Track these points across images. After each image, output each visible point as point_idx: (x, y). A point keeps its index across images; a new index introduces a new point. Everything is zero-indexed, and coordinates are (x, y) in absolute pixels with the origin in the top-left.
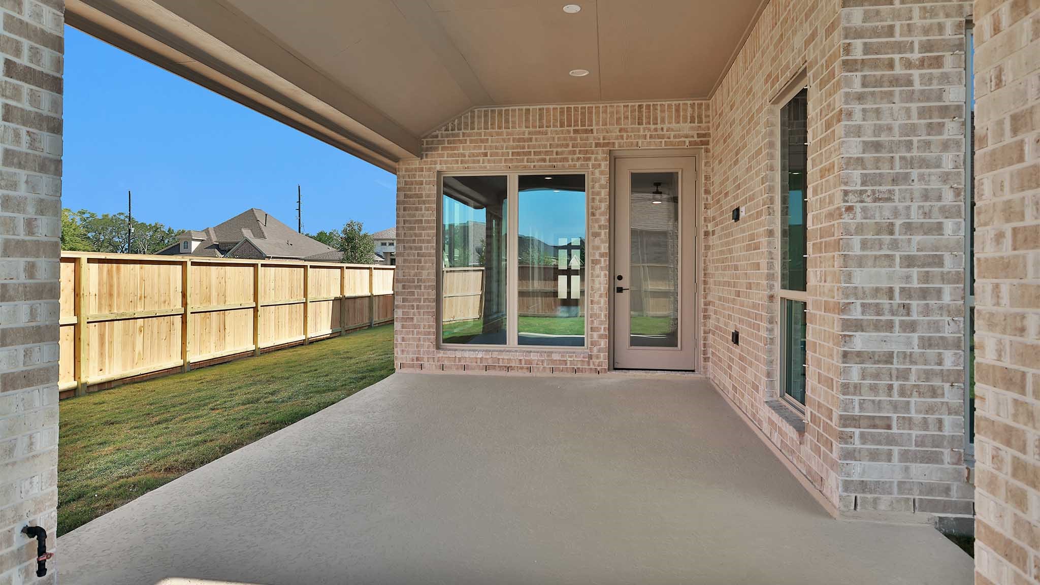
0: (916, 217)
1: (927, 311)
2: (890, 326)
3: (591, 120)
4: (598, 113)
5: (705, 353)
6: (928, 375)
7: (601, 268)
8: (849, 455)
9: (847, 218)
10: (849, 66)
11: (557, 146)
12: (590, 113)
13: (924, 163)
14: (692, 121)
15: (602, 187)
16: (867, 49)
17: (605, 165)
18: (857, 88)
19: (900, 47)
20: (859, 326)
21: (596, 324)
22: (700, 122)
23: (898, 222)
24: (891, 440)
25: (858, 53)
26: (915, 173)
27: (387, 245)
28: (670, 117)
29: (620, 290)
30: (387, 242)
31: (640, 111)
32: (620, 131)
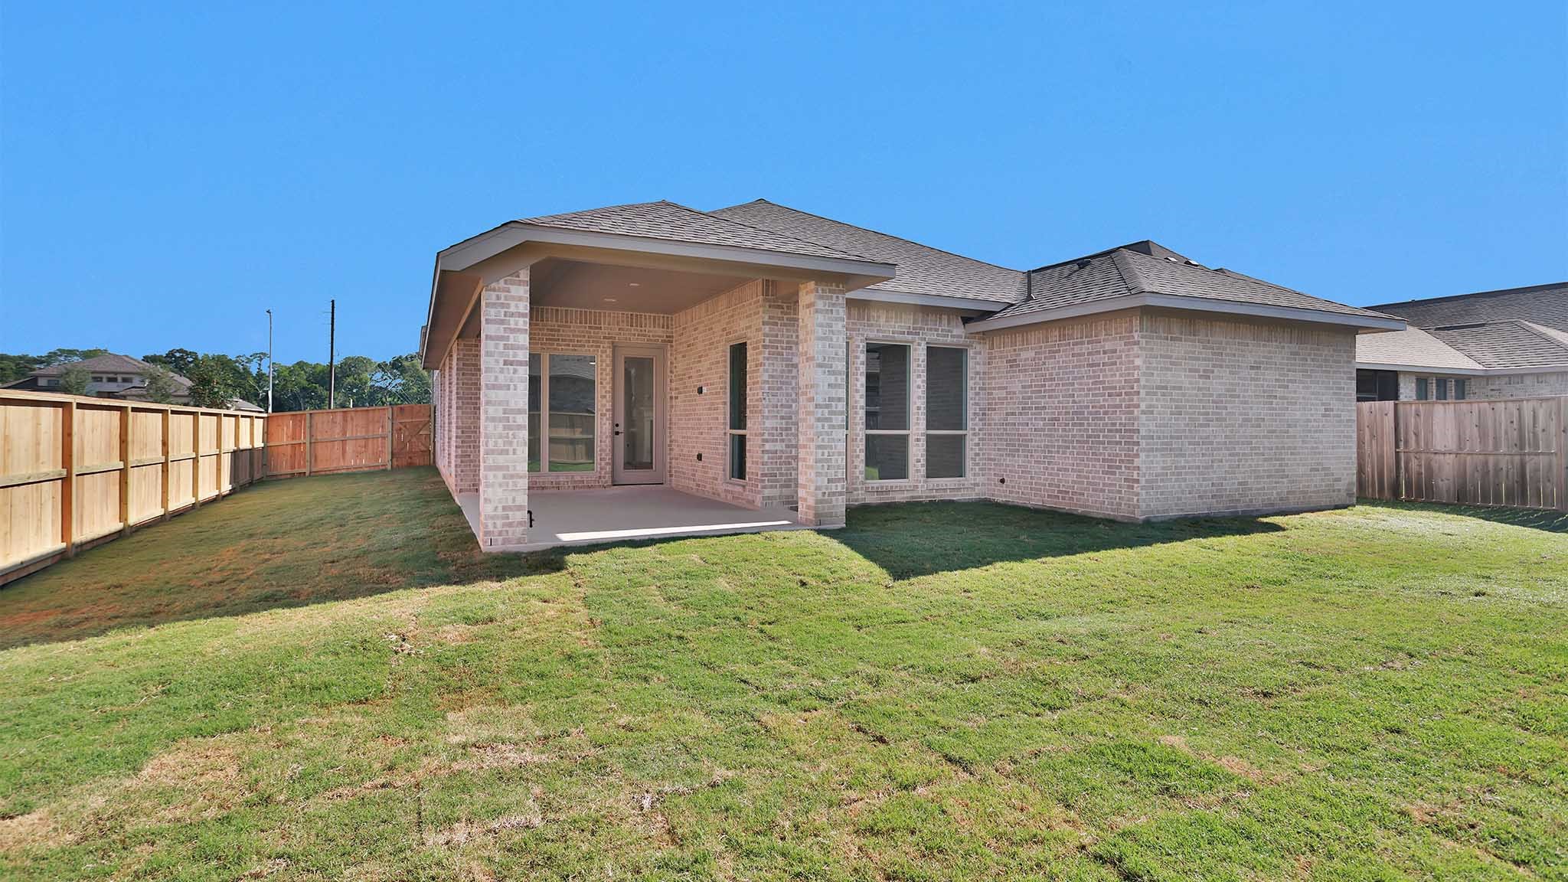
0: (784, 402)
1: (787, 435)
2: (776, 440)
3: (600, 320)
4: (605, 316)
5: (670, 472)
6: (787, 457)
7: (607, 419)
8: (764, 487)
9: (764, 402)
10: (764, 347)
11: (577, 336)
12: (600, 316)
13: (787, 383)
14: (663, 327)
15: (607, 365)
16: (770, 341)
17: (609, 351)
18: (767, 355)
19: (781, 342)
20: (767, 441)
21: (603, 456)
22: (668, 328)
23: (779, 404)
24: (777, 481)
25: (767, 343)
26: (784, 387)
27: (104, 380)
28: (650, 323)
29: (617, 433)
30: (105, 376)
31: (632, 319)
32: (619, 329)
